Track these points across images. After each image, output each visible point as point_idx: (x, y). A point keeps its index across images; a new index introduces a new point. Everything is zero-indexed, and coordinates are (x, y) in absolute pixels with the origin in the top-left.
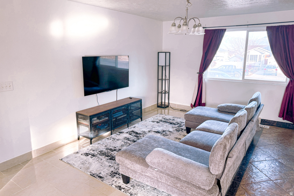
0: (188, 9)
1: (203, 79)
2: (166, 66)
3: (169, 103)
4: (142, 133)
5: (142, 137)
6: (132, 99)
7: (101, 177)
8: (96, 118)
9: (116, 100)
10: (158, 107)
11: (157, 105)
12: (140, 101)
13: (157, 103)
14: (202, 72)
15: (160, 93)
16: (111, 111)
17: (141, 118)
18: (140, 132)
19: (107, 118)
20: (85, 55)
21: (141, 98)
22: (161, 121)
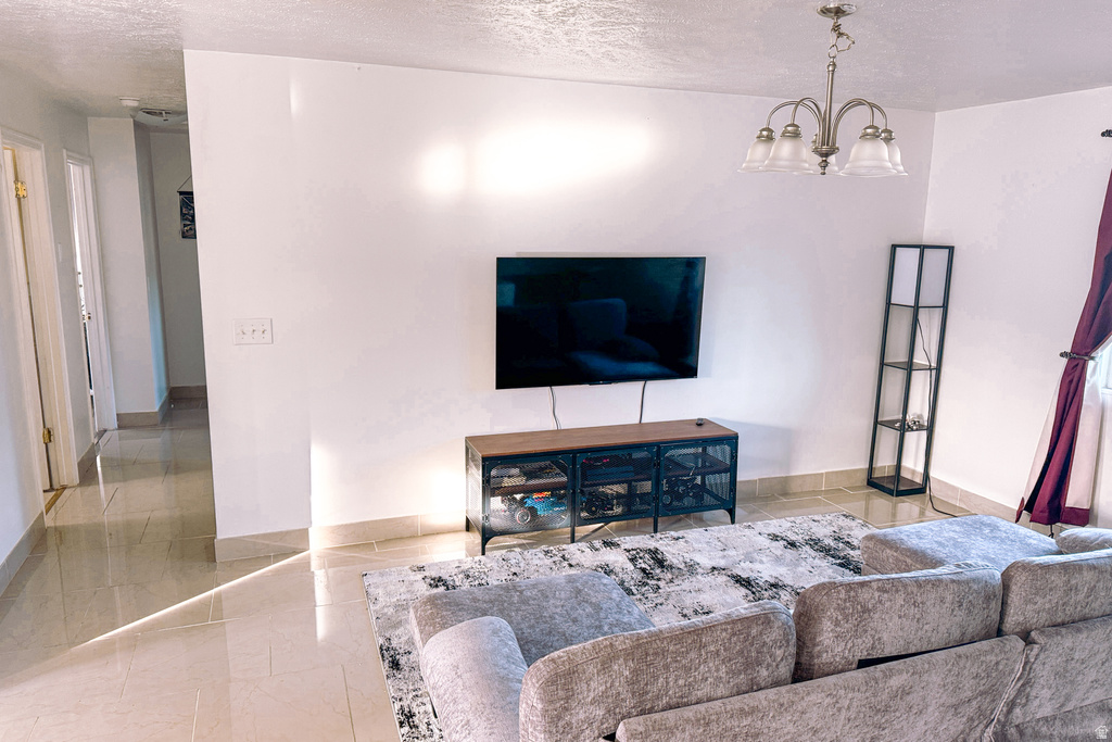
0: (834, 65)
1: (1087, 386)
2: (916, 308)
3: (926, 476)
4: (682, 566)
5: (662, 584)
6: (704, 428)
7: (395, 665)
8: (515, 471)
9: (638, 422)
10: (872, 483)
11: (864, 476)
12: (732, 440)
13: (866, 466)
14: (1087, 354)
15: (890, 424)
16: (574, 458)
17: (732, 512)
18: (675, 561)
19: (565, 479)
20: (518, 253)
21: (736, 431)
22: (815, 543)
